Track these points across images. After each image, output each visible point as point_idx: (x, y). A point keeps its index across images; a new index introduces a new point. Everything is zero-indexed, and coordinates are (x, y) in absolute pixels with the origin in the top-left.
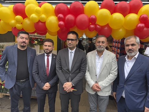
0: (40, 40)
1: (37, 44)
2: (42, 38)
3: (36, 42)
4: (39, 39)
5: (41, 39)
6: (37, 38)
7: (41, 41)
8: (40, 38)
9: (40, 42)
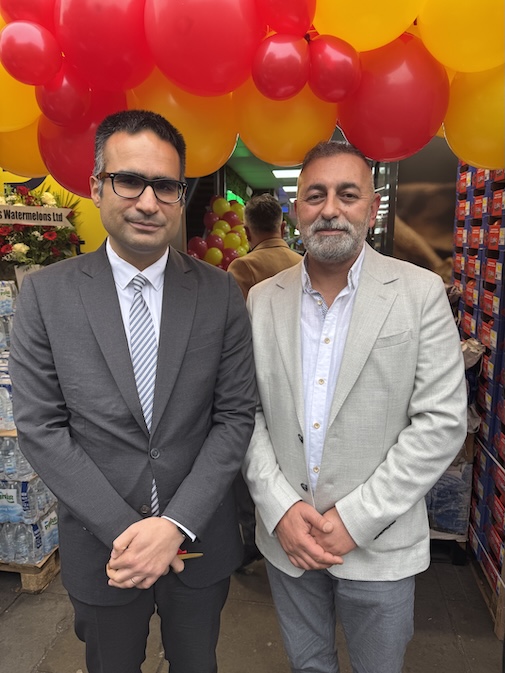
0: (41, 238)
1: (25, 259)
2: (52, 223)
3: (21, 248)
4: (37, 233)
5: (45, 230)
6: (28, 229)
7: (45, 241)
8: (44, 223)
9: (41, 246)
